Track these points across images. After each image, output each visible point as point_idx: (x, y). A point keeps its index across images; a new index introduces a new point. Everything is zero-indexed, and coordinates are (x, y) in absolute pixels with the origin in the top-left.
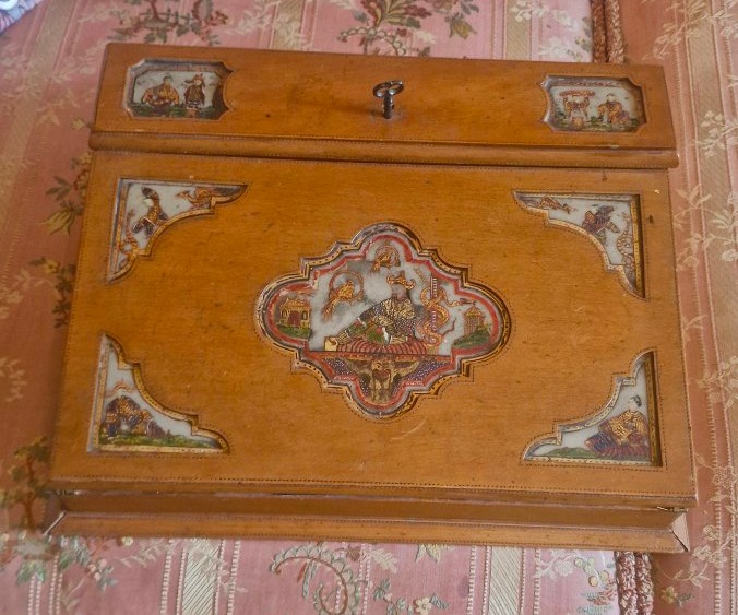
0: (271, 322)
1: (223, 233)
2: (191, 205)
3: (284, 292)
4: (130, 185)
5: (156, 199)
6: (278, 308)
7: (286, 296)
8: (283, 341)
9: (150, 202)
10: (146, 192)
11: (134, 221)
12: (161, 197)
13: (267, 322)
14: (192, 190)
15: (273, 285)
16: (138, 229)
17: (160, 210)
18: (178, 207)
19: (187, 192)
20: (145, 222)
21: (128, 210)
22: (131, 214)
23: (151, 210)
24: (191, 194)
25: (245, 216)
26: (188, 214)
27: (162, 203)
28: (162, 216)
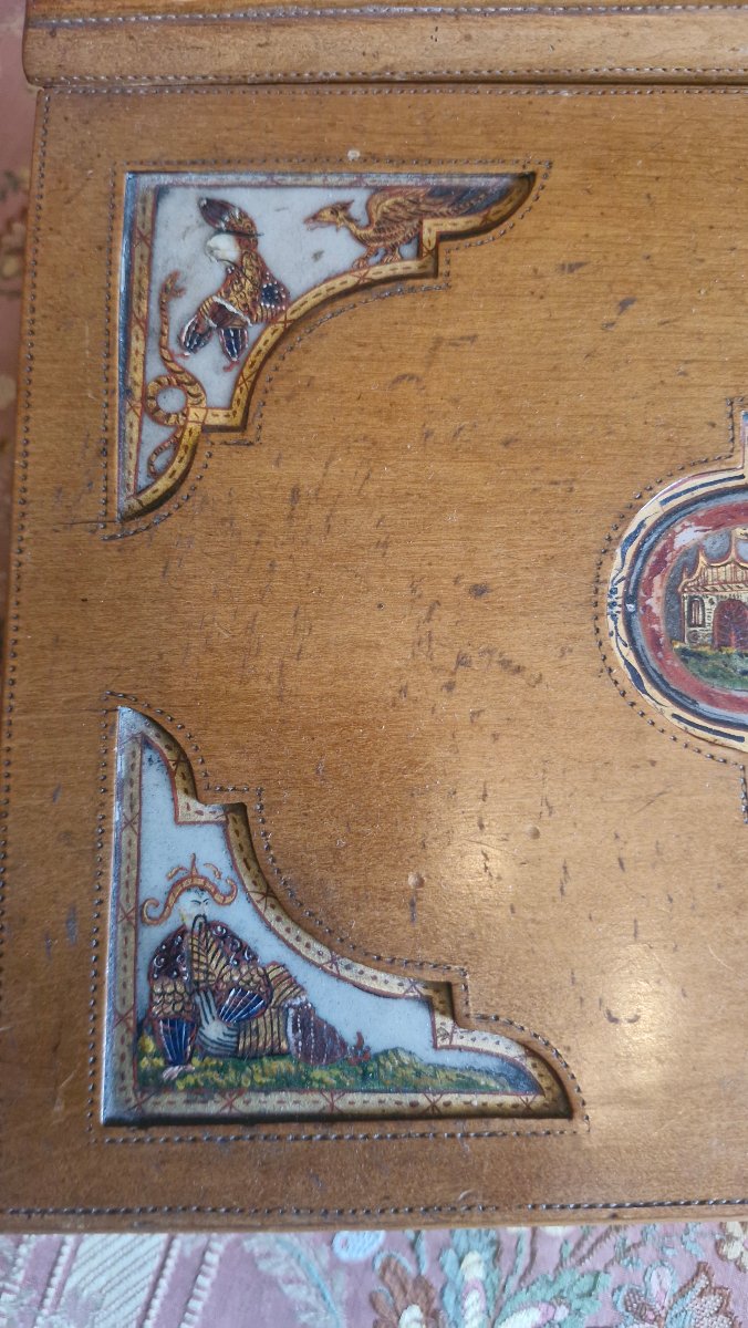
0: (655, 643)
1: (473, 338)
2: (357, 250)
3: (687, 536)
4: (160, 193)
5: (245, 235)
6: (672, 592)
7: (699, 547)
8: (704, 706)
9: (227, 246)
10: (214, 211)
11: (182, 311)
12: (260, 229)
13: (642, 641)
14: (358, 198)
15: (650, 511)
16: (196, 339)
17: (262, 269)
18: (317, 256)
19: (345, 206)
20: (220, 314)
21: (160, 275)
22: (172, 290)
23: (234, 272)
24: (357, 211)
25: (536, 274)
26: (351, 280)
27: (267, 247)
28: (272, 292)
